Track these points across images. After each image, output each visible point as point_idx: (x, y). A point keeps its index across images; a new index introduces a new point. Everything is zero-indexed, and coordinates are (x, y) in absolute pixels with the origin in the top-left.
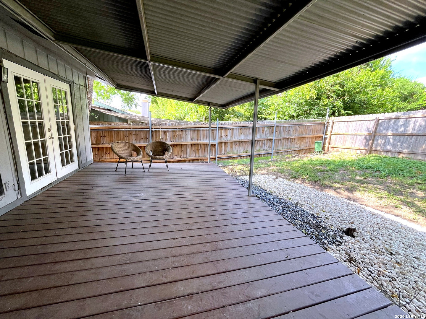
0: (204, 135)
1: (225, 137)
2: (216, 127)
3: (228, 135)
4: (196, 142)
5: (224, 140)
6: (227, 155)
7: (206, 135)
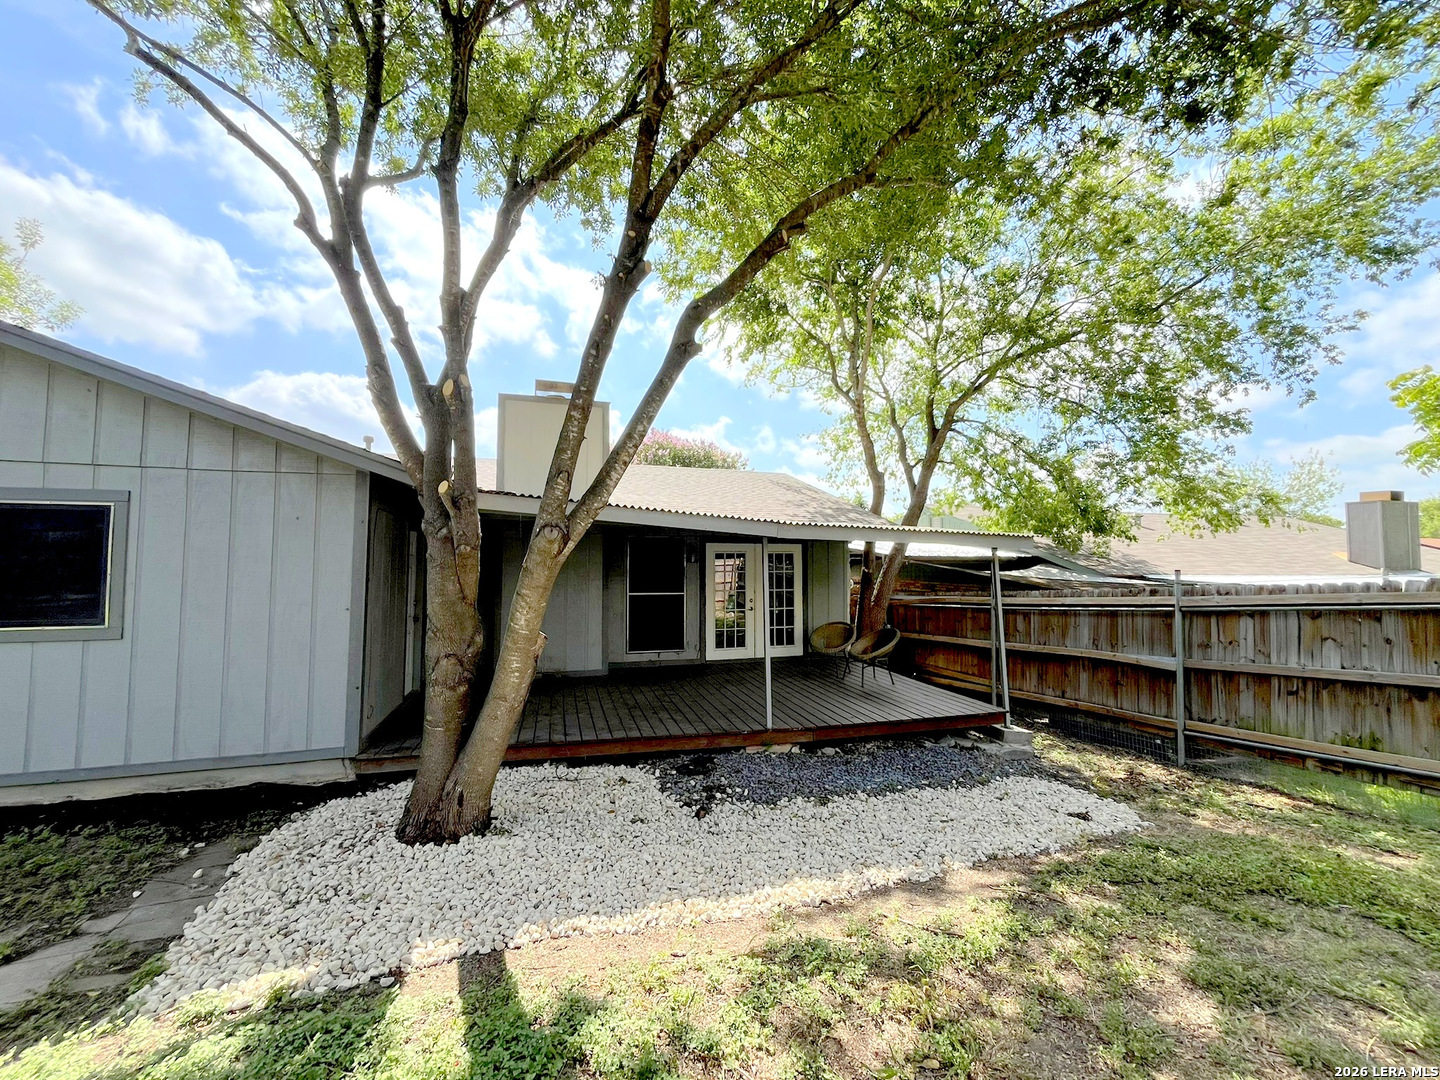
0: (1134, 631)
1: (1225, 648)
2: (1173, 606)
3: (1242, 642)
4: (1106, 654)
5: (1217, 660)
6: (1231, 731)
7: (1140, 632)
